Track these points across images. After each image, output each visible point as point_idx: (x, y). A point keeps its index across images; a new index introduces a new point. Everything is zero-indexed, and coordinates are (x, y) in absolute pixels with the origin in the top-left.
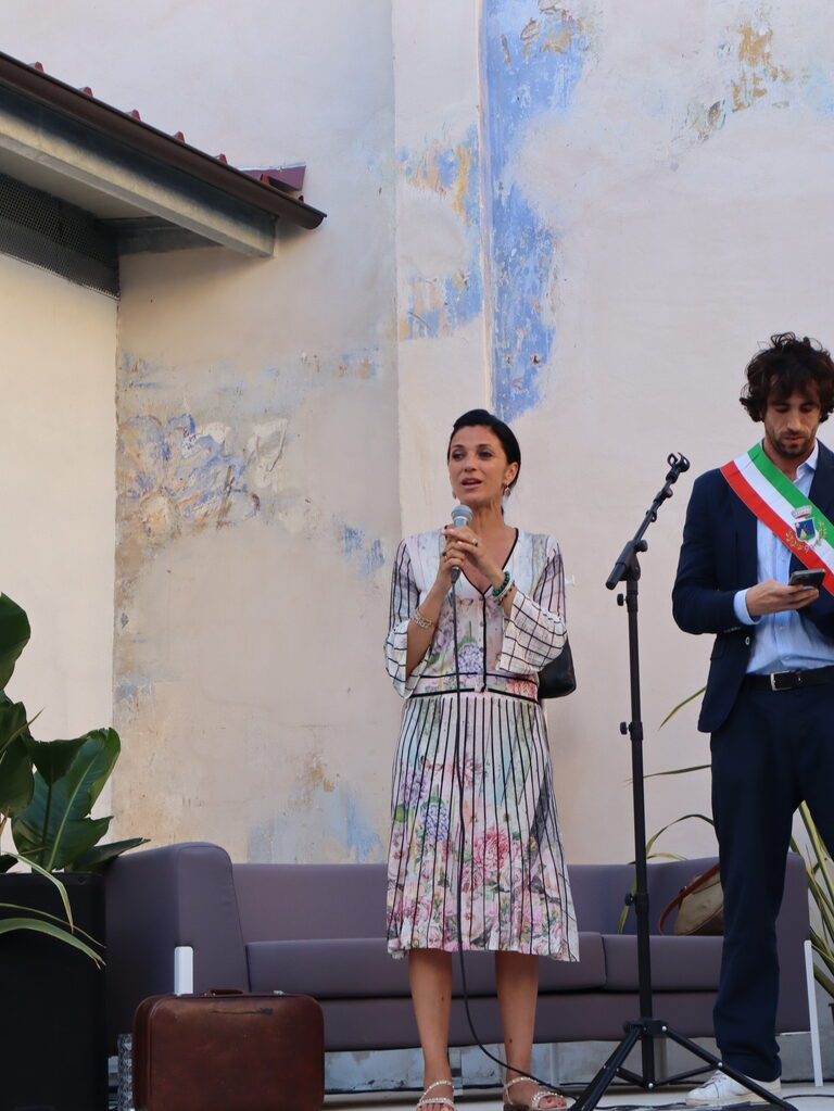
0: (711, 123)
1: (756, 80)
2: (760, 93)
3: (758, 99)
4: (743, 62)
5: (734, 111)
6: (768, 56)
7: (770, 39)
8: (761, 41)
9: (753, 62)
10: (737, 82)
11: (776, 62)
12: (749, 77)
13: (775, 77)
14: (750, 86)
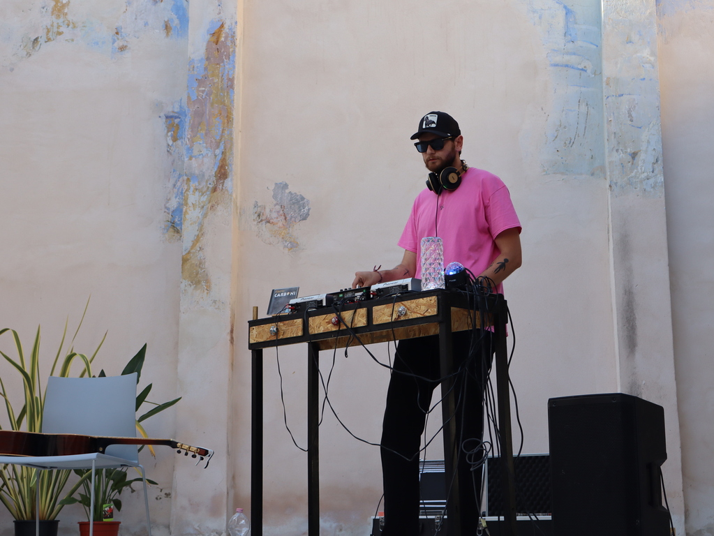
0: (33, 48)
1: (59, 27)
2: (60, 33)
3: (58, 37)
4: (53, 16)
5: (46, 42)
6: (66, 14)
7: (68, 5)
8: (64, 6)
9: (58, 17)
10: (49, 27)
11: (70, 17)
12: (55, 24)
13: (68, 25)
14: (55, 30)
